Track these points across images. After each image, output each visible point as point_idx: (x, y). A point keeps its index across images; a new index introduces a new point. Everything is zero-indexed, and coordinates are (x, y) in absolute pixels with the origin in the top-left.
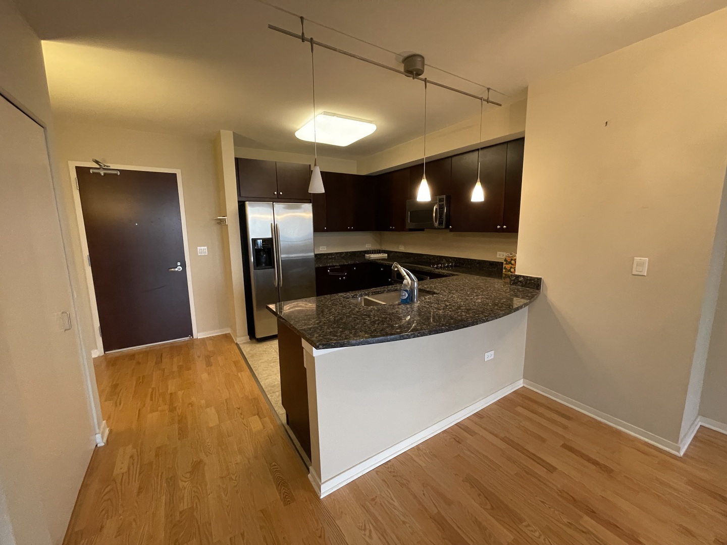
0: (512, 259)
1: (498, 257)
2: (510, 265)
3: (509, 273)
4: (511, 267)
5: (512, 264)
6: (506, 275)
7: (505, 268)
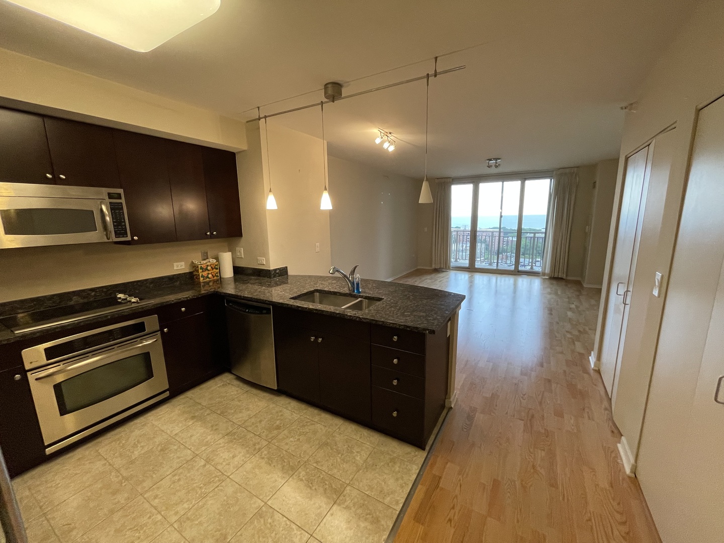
0: (207, 266)
1: (175, 268)
2: (207, 272)
3: (208, 279)
4: (208, 274)
5: (208, 270)
6: (204, 282)
7: (203, 276)
